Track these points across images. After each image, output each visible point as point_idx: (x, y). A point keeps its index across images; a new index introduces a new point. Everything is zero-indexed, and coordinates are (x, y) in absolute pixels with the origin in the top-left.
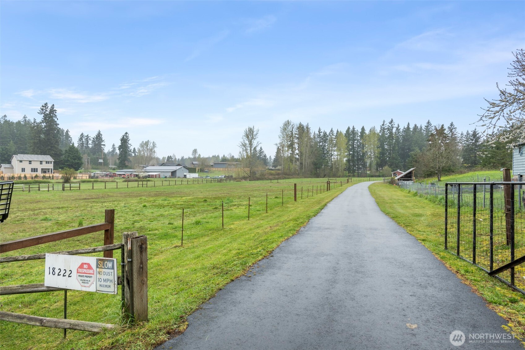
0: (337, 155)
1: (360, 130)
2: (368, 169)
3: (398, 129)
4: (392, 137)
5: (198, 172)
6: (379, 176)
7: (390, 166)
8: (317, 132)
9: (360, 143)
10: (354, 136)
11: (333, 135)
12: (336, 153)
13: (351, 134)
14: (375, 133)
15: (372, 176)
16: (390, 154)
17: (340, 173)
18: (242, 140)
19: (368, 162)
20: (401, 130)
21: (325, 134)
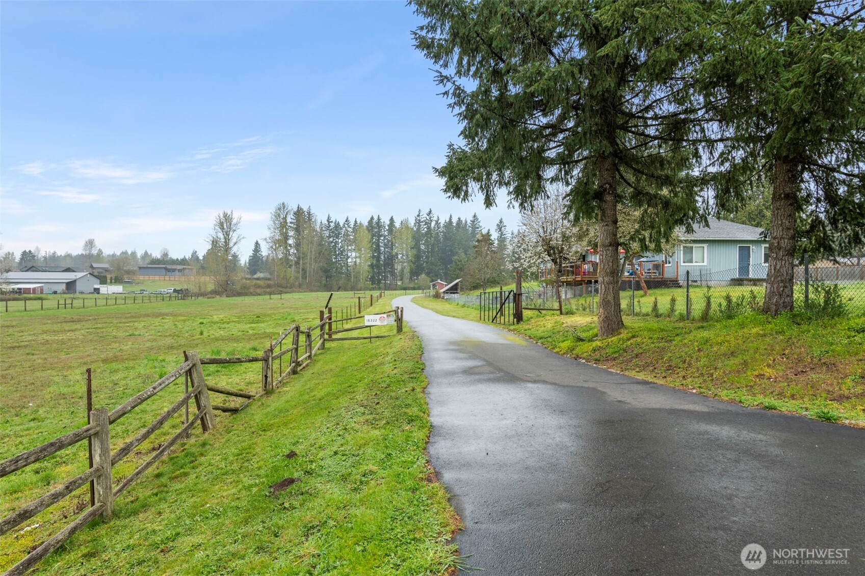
0: (356, 257)
1: (388, 222)
2: (399, 278)
3: (437, 222)
4: (431, 234)
5: (111, 282)
6: (414, 289)
7: (428, 274)
8: (325, 222)
9: (388, 241)
10: (380, 231)
11: (349, 226)
12: (354, 254)
13: (374, 226)
14: (407, 227)
15: (405, 289)
16: (427, 257)
17: (361, 285)
18: (213, 233)
19: (398, 267)
20: (442, 225)
21: (337, 225)
